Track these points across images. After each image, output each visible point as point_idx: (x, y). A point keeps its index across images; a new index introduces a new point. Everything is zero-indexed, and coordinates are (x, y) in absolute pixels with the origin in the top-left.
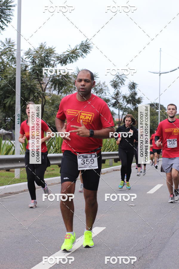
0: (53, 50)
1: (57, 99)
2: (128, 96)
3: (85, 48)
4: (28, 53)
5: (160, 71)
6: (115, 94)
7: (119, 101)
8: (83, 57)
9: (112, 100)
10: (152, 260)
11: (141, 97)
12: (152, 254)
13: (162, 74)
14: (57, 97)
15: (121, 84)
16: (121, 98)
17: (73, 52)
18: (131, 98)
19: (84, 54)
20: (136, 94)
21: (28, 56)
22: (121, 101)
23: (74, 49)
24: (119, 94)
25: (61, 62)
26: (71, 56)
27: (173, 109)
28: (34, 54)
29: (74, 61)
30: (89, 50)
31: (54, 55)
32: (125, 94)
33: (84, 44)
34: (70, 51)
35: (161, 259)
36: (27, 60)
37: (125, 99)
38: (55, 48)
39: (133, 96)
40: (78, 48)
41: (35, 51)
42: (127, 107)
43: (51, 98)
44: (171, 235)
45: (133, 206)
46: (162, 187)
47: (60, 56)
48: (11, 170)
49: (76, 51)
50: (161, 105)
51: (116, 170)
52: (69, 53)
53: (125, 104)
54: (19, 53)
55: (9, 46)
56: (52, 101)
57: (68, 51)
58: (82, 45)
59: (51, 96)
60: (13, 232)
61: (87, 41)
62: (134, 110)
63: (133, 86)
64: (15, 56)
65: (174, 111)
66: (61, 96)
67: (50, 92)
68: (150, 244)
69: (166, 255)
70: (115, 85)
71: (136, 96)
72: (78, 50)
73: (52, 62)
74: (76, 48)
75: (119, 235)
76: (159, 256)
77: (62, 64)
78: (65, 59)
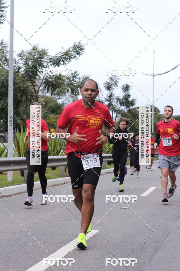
0: (46, 52)
1: (50, 101)
2: (121, 98)
3: (78, 49)
4: (20, 55)
5: (154, 73)
6: (109, 96)
7: (112, 103)
8: (76, 59)
9: (106, 102)
10: (145, 263)
11: (135, 99)
12: (145, 257)
13: (155, 76)
14: (50, 99)
15: (115, 86)
16: (114, 100)
17: (66, 54)
18: (125, 100)
19: (77, 55)
20: (129, 96)
21: (20, 58)
22: (114, 103)
23: (67, 51)
24: (113, 96)
25: (54, 64)
26: (64, 58)
27: (169, 111)
28: (27, 56)
29: (67, 63)
30: (82, 52)
31: (47, 56)
32: (118, 96)
33: (77, 46)
34: (63, 53)
35: (155, 262)
36: (20, 62)
37: (118, 101)
38: (47, 50)
39: (126, 98)
40: (71, 50)
41: (27, 52)
42: (120, 109)
43: (44, 100)
44: (164, 238)
45: (126, 209)
46: (155, 190)
47: (52, 58)
48: (4, 173)
49: (69, 53)
50: (154, 107)
51: (110, 173)
52: (62, 55)
53: (118, 106)
54: (12, 55)
55: (2, 48)
56: (45, 103)
57: (61, 53)
58: (75, 47)
59: (44, 98)
60: (5, 235)
61: (80, 42)
62: (127, 112)
63: (126, 88)
64: (8, 57)
65: (170, 113)
66: (54, 98)
67: (43, 94)
68: (144, 247)
69: (159, 258)
70: (109, 87)
71: (130, 98)
72: (71, 52)
73: (45, 64)
74: (70, 50)
75: (112, 238)
76: (153, 259)
77: (55, 66)
78: (58, 61)
